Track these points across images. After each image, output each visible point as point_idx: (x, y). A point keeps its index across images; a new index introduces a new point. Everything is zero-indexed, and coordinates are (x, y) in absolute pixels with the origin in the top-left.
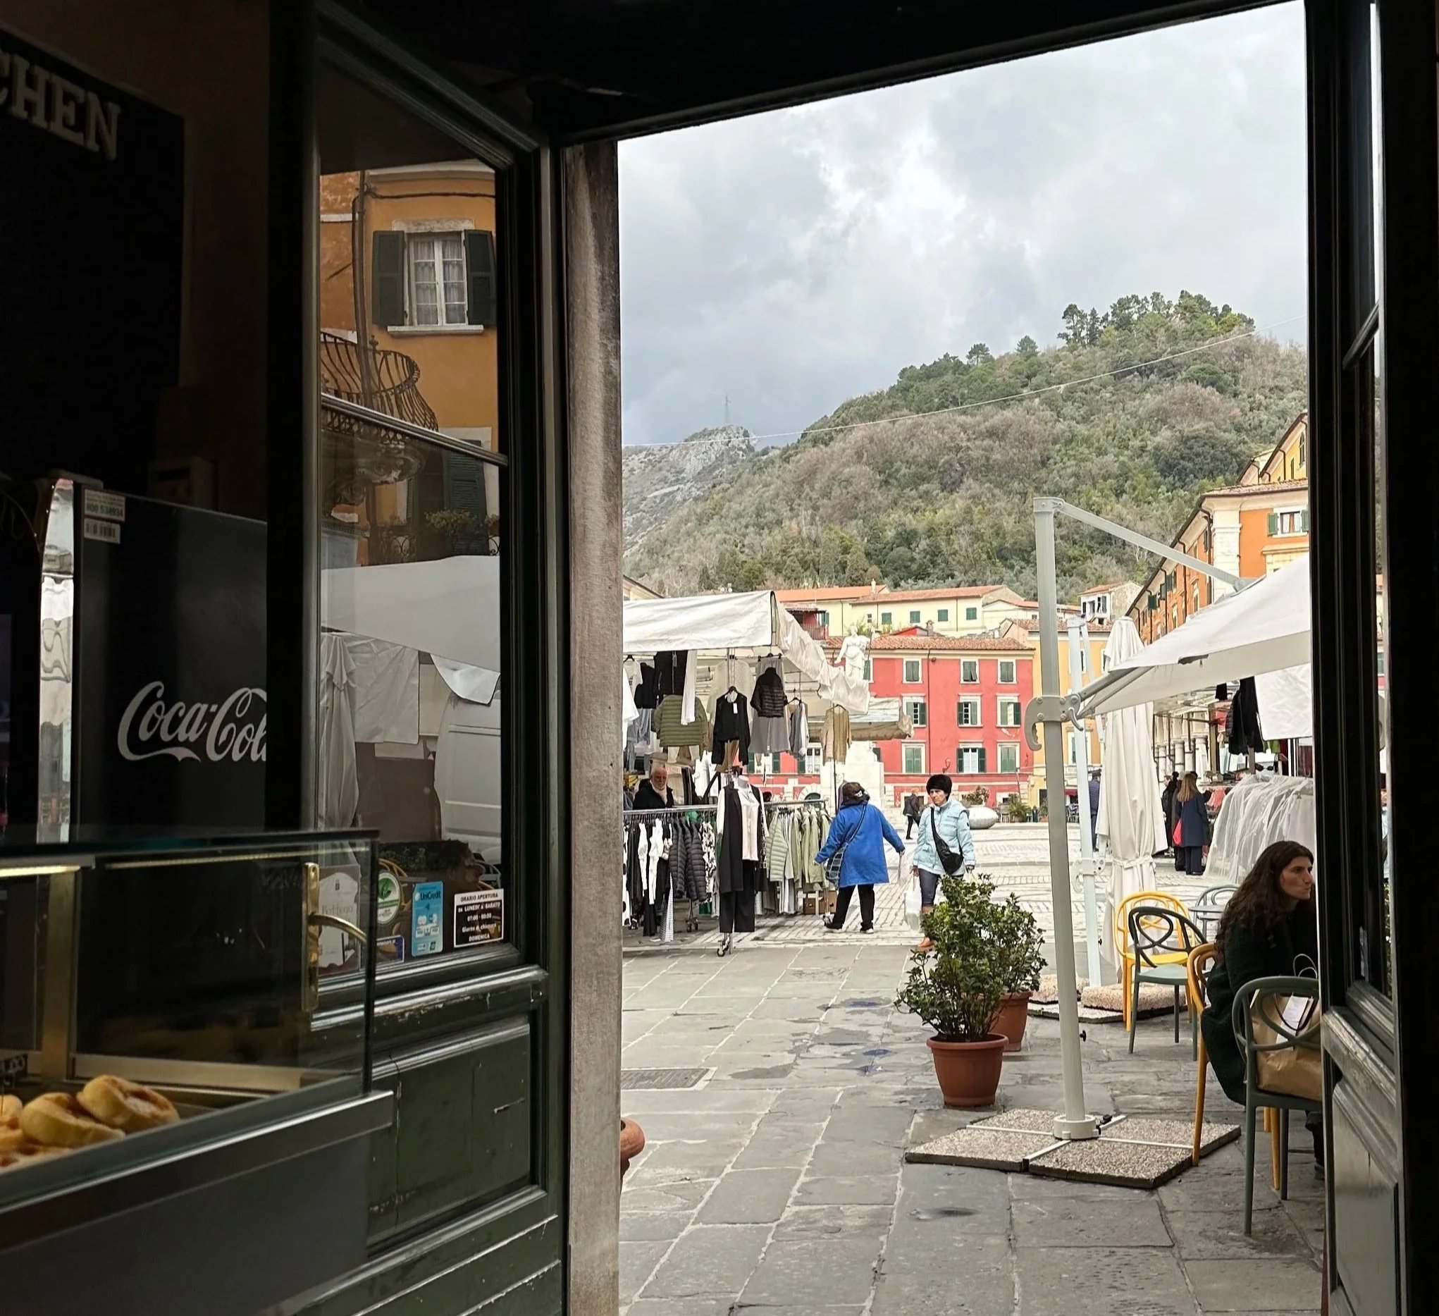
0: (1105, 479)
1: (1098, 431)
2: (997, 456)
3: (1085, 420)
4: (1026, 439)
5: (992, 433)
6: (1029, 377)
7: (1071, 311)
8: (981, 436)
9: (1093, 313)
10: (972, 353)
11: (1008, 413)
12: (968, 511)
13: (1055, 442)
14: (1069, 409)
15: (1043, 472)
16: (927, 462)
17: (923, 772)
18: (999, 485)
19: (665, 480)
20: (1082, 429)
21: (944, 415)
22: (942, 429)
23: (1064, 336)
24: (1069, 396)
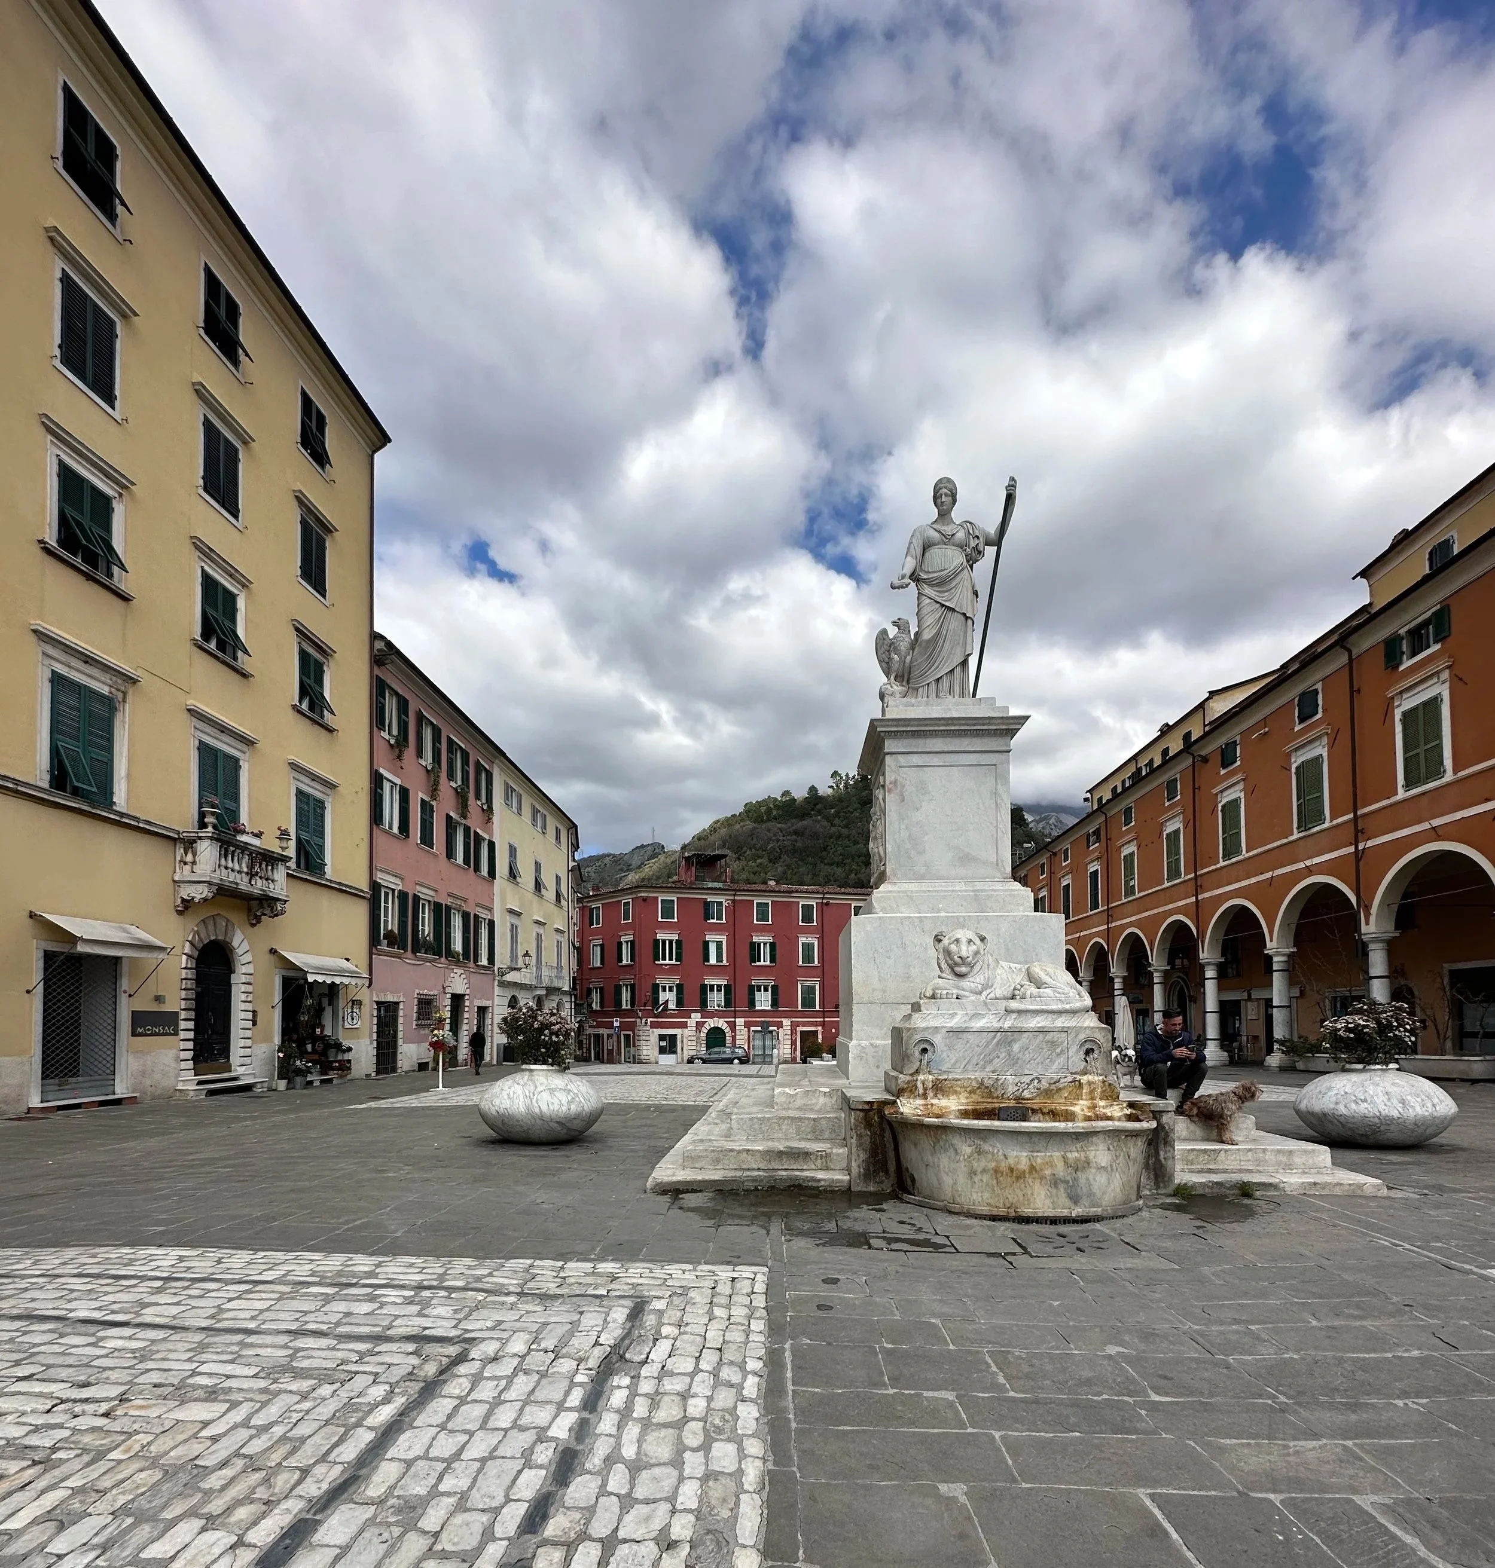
0: (859, 856)
1: (854, 832)
2: (799, 844)
3: (846, 826)
4: (815, 835)
5: (796, 833)
6: (815, 805)
7: (835, 774)
8: (790, 834)
9: (847, 775)
10: (783, 795)
11: (804, 822)
12: (785, 873)
13: (831, 837)
14: (837, 821)
15: (824, 853)
16: (761, 848)
17: (818, 1008)
18: (802, 860)
19: (622, 870)
20: (845, 831)
21: (770, 824)
22: (769, 830)
23: (832, 787)
24: (837, 815)
